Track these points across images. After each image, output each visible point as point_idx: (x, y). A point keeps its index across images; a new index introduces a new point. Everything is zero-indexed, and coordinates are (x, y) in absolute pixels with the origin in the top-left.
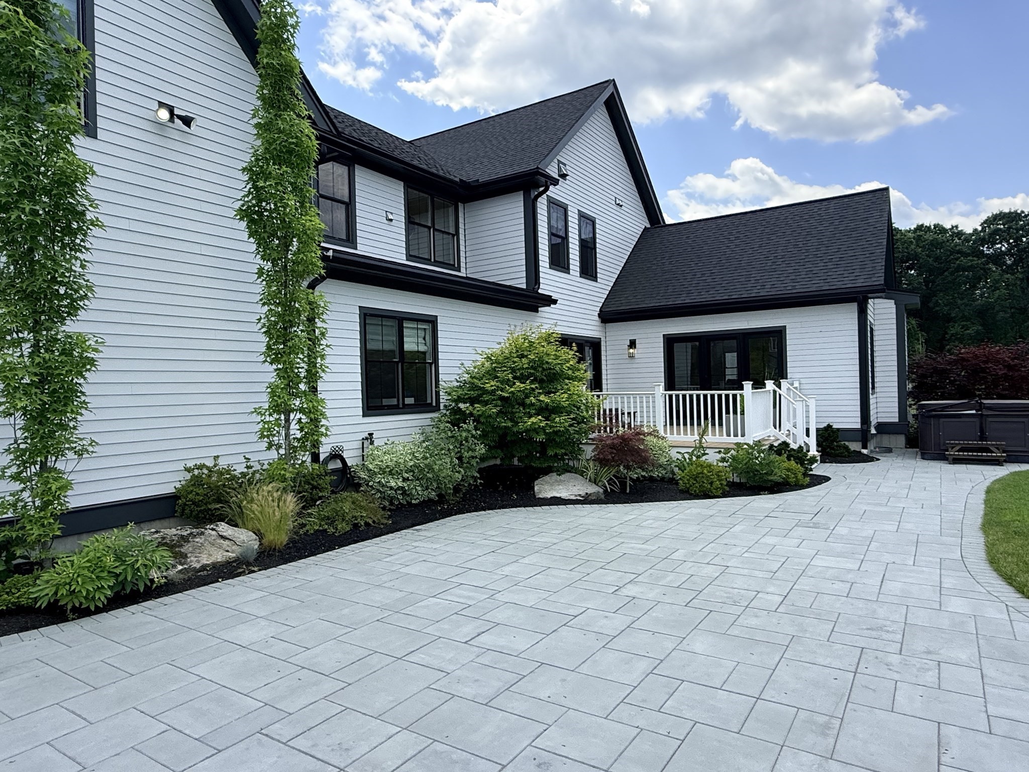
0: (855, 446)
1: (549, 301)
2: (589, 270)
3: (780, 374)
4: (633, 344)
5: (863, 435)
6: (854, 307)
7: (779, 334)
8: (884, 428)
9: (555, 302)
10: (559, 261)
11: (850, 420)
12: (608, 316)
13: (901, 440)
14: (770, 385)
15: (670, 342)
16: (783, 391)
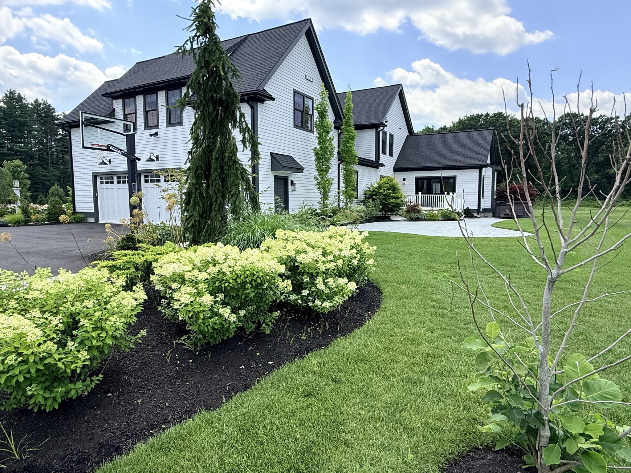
0: (475, 215)
1: (382, 165)
2: (391, 154)
3: (454, 191)
4: (404, 180)
5: (478, 211)
6: (478, 170)
7: (454, 178)
8: (485, 210)
9: (384, 166)
10: (384, 152)
11: (473, 206)
12: (396, 170)
13: (491, 214)
14: (451, 194)
15: (417, 179)
16: (454, 196)
